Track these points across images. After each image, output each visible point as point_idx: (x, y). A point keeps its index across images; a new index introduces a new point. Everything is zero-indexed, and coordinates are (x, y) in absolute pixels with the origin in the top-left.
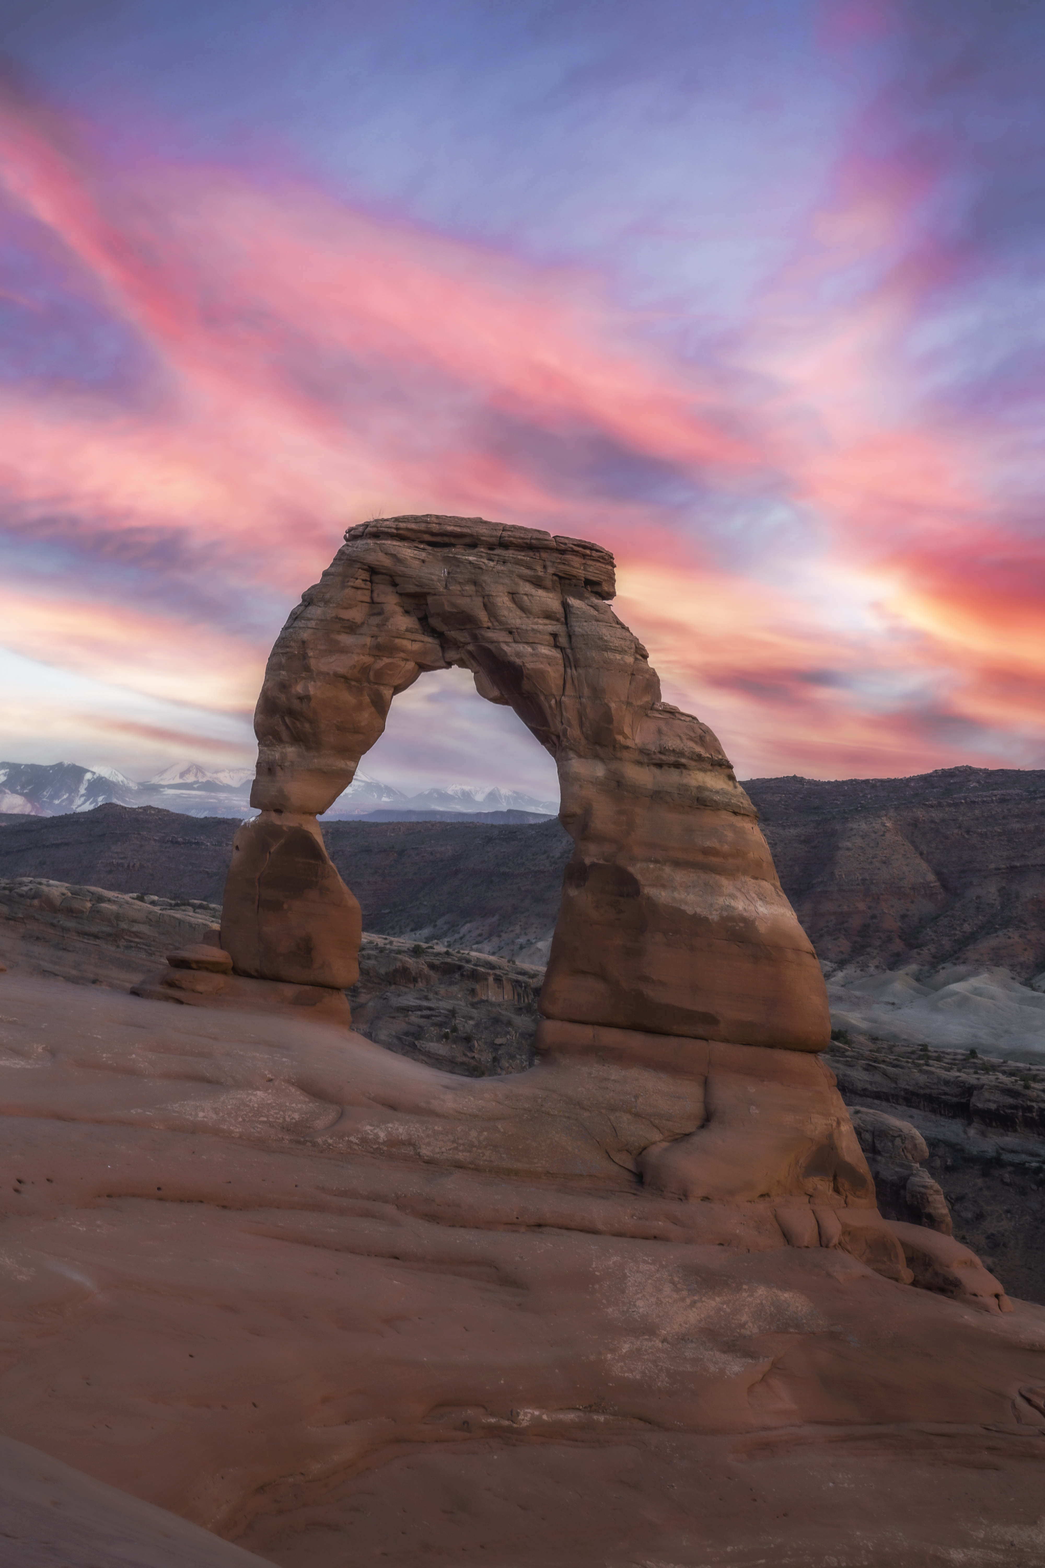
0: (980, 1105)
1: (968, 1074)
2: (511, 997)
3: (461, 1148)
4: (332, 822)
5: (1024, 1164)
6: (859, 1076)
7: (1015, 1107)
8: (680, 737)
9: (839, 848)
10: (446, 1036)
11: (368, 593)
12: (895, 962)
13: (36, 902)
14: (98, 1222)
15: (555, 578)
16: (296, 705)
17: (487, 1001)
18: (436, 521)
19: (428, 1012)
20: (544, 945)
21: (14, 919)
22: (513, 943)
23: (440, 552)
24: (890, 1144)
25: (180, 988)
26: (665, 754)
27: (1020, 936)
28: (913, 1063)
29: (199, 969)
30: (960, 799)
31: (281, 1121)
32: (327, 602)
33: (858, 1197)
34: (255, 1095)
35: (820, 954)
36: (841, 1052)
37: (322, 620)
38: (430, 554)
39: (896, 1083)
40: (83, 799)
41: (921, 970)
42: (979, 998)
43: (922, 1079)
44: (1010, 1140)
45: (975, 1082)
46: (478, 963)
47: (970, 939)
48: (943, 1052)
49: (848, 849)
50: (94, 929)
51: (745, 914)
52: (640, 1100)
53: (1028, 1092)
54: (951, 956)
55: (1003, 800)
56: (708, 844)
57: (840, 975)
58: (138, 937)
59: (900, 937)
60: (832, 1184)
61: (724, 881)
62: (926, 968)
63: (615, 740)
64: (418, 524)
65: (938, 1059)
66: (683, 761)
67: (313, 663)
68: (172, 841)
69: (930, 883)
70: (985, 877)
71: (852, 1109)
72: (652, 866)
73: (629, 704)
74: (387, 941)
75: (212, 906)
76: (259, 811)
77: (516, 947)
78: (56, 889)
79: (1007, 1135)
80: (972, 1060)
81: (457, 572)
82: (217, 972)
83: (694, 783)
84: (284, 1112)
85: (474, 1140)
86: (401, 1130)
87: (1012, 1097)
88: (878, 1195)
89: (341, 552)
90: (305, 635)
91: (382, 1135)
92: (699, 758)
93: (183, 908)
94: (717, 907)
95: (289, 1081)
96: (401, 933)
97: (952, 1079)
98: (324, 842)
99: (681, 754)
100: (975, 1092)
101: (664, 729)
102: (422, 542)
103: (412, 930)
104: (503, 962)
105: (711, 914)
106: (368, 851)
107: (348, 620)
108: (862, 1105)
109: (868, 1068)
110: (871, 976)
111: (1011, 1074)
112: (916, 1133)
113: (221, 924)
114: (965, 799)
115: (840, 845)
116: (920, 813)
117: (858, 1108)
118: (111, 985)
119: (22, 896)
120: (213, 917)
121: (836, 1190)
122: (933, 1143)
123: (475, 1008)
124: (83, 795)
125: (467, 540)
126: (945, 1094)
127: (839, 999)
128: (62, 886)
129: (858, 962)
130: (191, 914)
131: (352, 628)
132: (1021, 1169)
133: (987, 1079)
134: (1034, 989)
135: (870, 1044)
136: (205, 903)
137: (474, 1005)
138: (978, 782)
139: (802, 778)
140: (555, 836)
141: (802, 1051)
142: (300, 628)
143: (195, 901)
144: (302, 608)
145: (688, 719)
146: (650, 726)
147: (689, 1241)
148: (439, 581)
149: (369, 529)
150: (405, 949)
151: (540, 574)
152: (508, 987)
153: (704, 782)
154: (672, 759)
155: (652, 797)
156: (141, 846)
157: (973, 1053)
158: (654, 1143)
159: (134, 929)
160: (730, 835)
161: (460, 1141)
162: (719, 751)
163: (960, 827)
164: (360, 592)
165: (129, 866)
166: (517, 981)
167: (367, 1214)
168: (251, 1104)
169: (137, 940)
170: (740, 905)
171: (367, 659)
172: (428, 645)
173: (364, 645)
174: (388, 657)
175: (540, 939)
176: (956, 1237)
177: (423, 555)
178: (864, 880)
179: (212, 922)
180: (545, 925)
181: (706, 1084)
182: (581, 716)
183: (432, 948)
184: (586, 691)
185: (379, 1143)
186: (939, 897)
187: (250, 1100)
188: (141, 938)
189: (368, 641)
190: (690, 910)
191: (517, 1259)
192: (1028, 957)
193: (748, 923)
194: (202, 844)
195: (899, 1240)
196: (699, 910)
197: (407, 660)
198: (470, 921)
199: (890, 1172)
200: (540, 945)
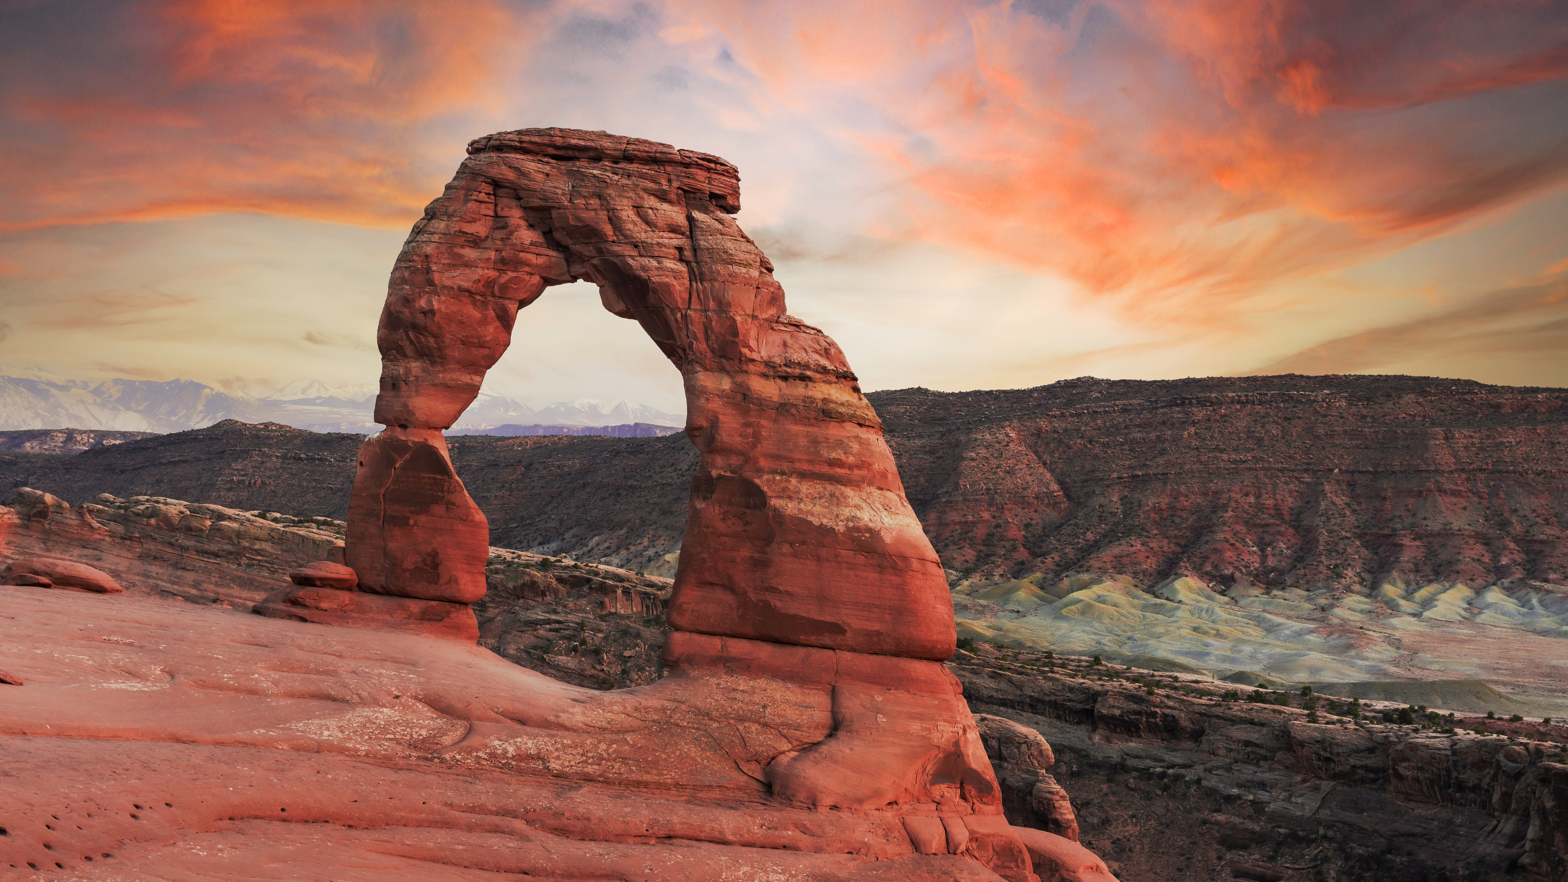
0: (1104, 712)
1: (1092, 680)
2: (639, 609)
3: (590, 761)
4: (458, 437)
5: (1148, 769)
6: (985, 684)
7: (1139, 713)
8: (805, 349)
9: (964, 459)
10: (575, 649)
11: (492, 206)
12: (1019, 571)
13: (153, 521)
14: (220, 846)
15: (680, 191)
16: (420, 319)
17: (616, 613)
18: (559, 134)
19: (557, 626)
20: (672, 557)
21: (130, 539)
22: (641, 555)
23: (564, 166)
24: (1016, 750)
25: (304, 606)
26: (790, 367)
27: (1143, 544)
28: (1038, 670)
29: (323, 586)
30: (1083, 409)
31: (408, 737)
32: (450, 216)
33: (985, 803)
34: (382, 712)
35: (945, 564)
36: (968, 660)
37: (445, 234)
38: (553, 167)
39: (1021, 690)
40: (201, 415)
41: (1045, 578)
42: (1102, 605)
43: (1047, 685)
44: (1133, 745)
45: (1099, 688)
46: (607, 575)
47: (1095, 547)
48: (1067, 659)
49: (973, 459)
50: (214, 547)
51: (871, 525)
52: (769, 710)
53: (1151, 698)
54: (1074, 564)
55: (1124, 410)
56: (834, 455)
57: (966, 583)
58: (260, 555)
59: (1024, 546)
60: (959, 791)
61: (849, 491)
62: (1050, 576)
63: (741, 353)
64: (542, 138)
65: (1063, 666)
66: (809, 373)
67: (436, 277)
68: (294, 458)
69: (1053, 492)
70: (1108, 486)
71: (978, 716)
72: (778, 478)
73: (754, 317)
74: (515, 556)
75: (336, 522)
76: (384, 427)
77: (644, 560)
78: (175, 507)
79: (1131, 741)
80: (1096, 667)
81: (581, 186)
82: (342, 589)
83: (819, 395)
84: (411, 728)
85: (603, 753)
86: (530, 745)
87: (1136, 703)
88: (1005, 802)
89: (464, 165)
90: (429, 249)
91: (511, 750)
92: (824, 370)
93: (306, 524)
94: (842, 518)
95: (416, 698)
96: (528, 548)
97: (1077, 686)
98: (450, 457)
99: (807, 366)
100: (1099, 699)
101: (790, 341)
102: (545, 156)
103: (540, 544)
104: (632, 574)
105: (837, 525)
106: (495, 465)
107: (472, 234)
108: (988, 713)
109: (993, 676)
110: (996, 584)
111: (1134, 680)
112: (1041, 738)
113: (345, 540)
114: (1087, 409)
115: (964, 455)
116: (1043, 424)
117: (984, 715)
118: (232, 604)
119: (138, 515)
120: (338, 533)
121: (963, 797)
122: (1057, 749)
123: (603, 621)
124: (201, 412)
125: (591, 154)
126: (1070, 700)
127: (965, 607)
128: (180, 504)
129: (983, 571)
130: (315, 530)
131: (476, 242)
132: (1145, 774)
133: (1111, 685)
134: (1156, 597)
135: (996, 652)
136: (329, 519)
137: (602, 618)
138: (1100, 392)
139: (926, 390)
140: (683, 449)
141: (928, 659)
142: (423, 242)
143: (319, 518)
144: (425, 222)
145: (813, 332)
146: (776, 338)
147: (818, 850)
148: (564, 194)
149: (492, 142)
150: (533, 563)
151: (665, 187)
152: (637, 599)
153: (829, 395)
154: (797, 371)
155: (778, 409)
156: (263, 463)
157: (1097, 660)
158: (784, 752)
159: (256, 547)
160: (856, 447)
161: (590, 755)
162: (844, 364)
163: (1082, 437)
164: (483, 206)
165: (250, 483)
166: (646, 593)
167: (496, 830)
168: (377, 722)
169: (259, 558)
170: (866, 516)
171: (492, 274)
172: (553, 259)
173: (488, 259)
174: (513, 271)
175: (669, 552)
176: (1082, 842)
177: (547, 168)
178: (988, 489)
179: (337, 538)
180: (673, 537)
181: (834, 694)
182: (707, 328)
183: (560, 561)
184: (712, 304)
185: (507, 758)
186: (1062, 506)
187: (377, 718)
188: (263, 556)
189: (492, 255)
190: (816, 521)
191: (647, 871)
192: (1150, 564)
193: (874, 533)
194: (326, 460)
195: (1026, 846)
196: (825, 521)
197: (532, 274)
198: (599, 535)
199: (1016, 779)
200: (668, 557)
